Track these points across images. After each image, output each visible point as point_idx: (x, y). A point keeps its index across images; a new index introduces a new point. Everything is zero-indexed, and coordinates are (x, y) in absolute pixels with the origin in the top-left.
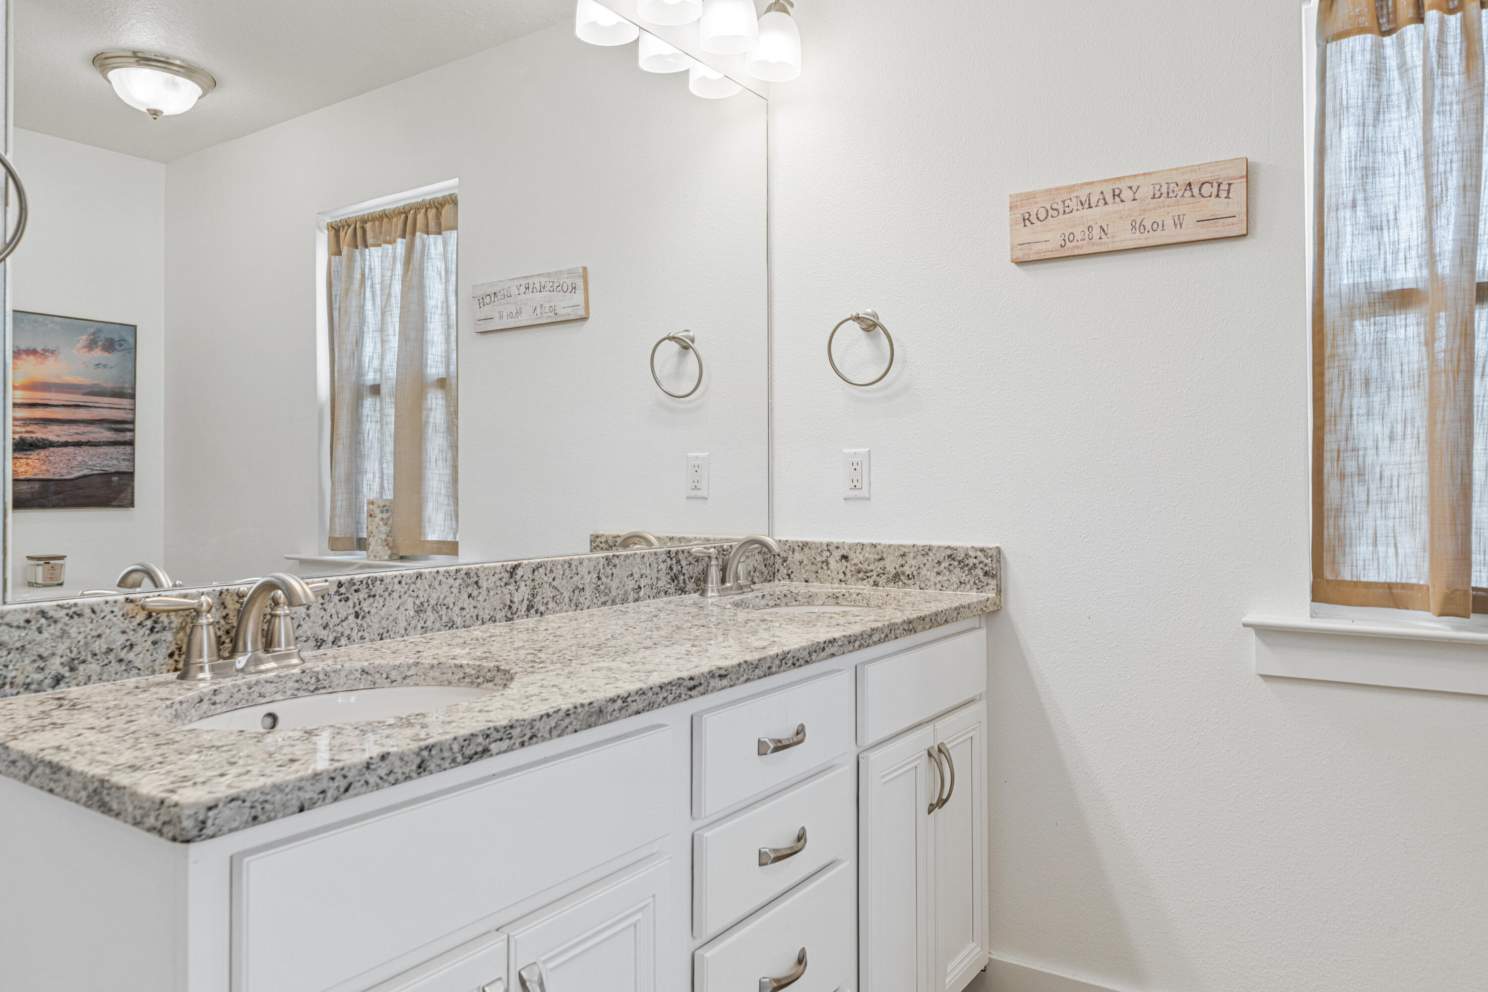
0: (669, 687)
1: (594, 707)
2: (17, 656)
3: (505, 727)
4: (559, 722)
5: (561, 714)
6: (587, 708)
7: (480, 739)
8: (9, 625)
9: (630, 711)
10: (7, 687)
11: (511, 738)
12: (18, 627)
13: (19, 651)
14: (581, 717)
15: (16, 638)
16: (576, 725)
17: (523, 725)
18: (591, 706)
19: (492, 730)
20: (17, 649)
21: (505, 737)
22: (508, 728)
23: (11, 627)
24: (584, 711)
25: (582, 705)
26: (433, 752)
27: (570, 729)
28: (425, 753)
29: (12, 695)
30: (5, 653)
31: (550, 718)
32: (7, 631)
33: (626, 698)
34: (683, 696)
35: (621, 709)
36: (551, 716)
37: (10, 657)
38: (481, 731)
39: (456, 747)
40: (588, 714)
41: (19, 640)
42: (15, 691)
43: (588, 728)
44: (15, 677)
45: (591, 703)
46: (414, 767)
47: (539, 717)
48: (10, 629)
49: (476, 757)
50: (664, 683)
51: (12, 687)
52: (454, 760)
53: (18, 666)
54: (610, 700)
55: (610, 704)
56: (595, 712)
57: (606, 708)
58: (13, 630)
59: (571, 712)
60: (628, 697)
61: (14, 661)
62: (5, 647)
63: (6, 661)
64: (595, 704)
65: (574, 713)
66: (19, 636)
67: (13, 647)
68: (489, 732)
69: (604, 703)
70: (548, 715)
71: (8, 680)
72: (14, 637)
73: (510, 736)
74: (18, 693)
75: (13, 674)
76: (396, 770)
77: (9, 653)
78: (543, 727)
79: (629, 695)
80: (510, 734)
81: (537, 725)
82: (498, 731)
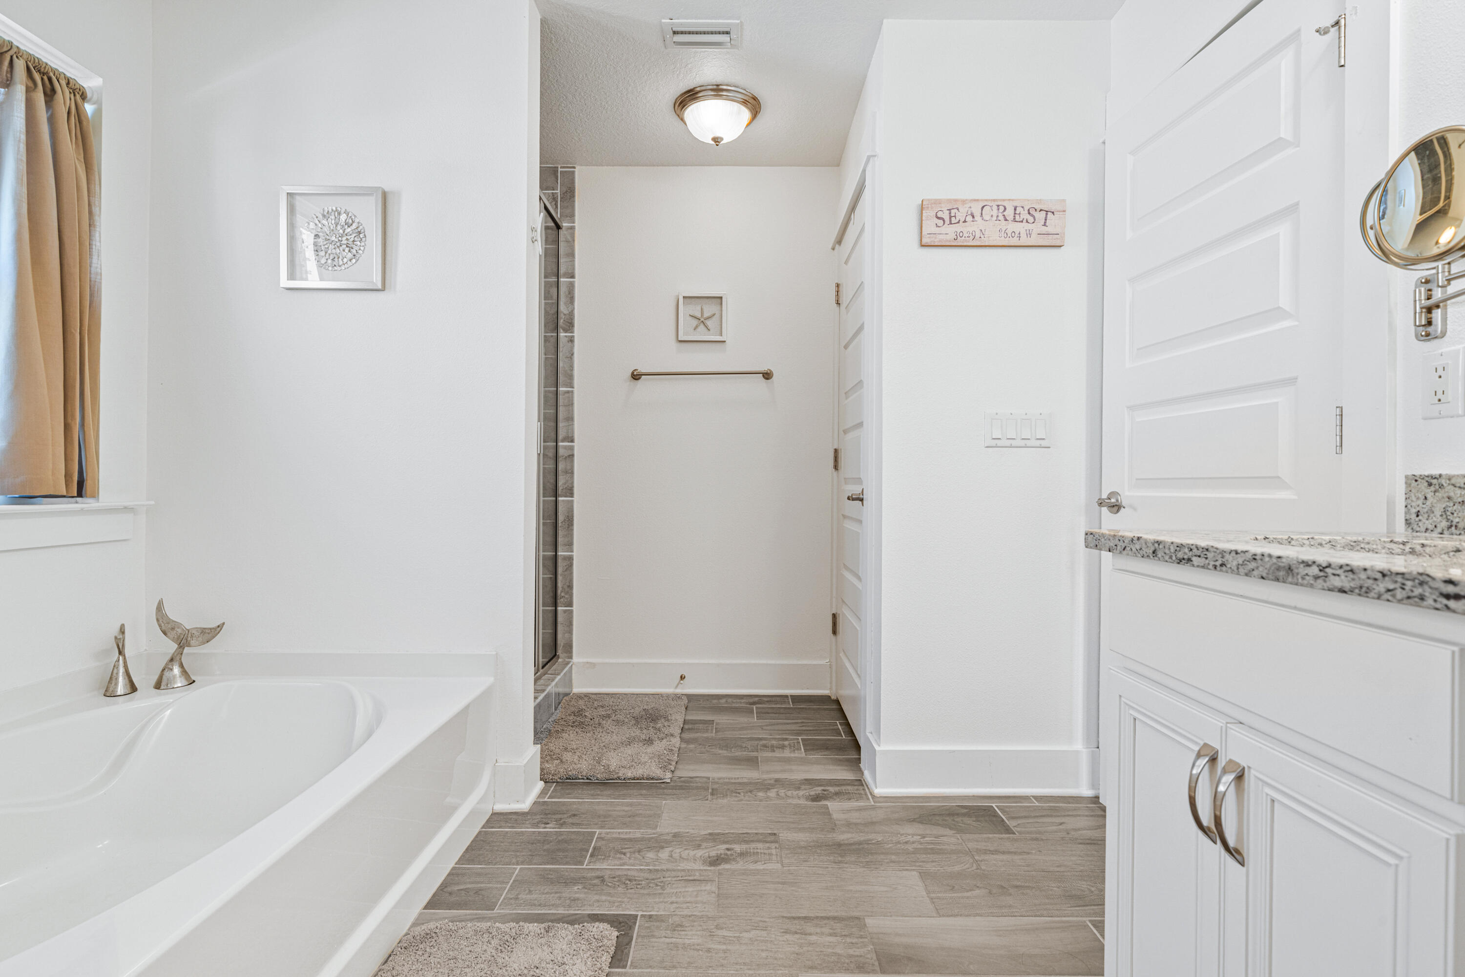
0: (1399, 579)
1: (1283, 562)
2: (1459, 507)
3: (1203, 548)
4: (1246, 562)
5: (1249, 556)
6: (1275, 560)
7: (1186, 550)
8: (1454, 485)
9: (1327, 585)
10: (1453, 528)
11: (1206, 558)
12: (1460, 487)
13: (1461, 505)
14: (1268, 566)
15: (1459, 495)
16: (1262, 572)
17: (1215, 552)
18: (1279, 560)
19: (1194, 546)
20: (1460, 503)
21: (1202, 555)
22: (1205, 550)
23: (1455, 487)
24: (1271, 563)
25: (1270, 556)
26: (1161, 547)
27: (1255, 573)
28: (1156, 545)
29: (1456, 535)
30: (1452, 504)
31: (1238, 555)
32: (1452, 489)
33: (1324, 568)
34: (1430, 602)
35: (1316, 578)
36: (1239, 553)
37: (1455, 507)
38: (1187, 544)
39: (1172, 550)
40: (1275, 566)
41: (1460, 496)
42: (1458, 533)
43: (1275, 581)
44: (1458, 522)
45: (1279, 557)
46: (1151, 552)
47: (1229, 551)
48: (1454, 488)
49: (1184, 561)
50: (1389, 571)
51: (1456, 529)
52: (1171, 557)
53: (1460, 515)
54: (1303, 562)
55: (1302, 566)
56: (1284, 567)
57: (1297, 568)
58: (1457, 489)
59: (1257, 557)
60: (1327, 567)
61: (1457, 511)
62: (1452, 500)
63: (1452, 510)
64: (1284, 560)
65: (1261, 560)
66: (1461, 494)
67: (1457, 501)
68: (1192, 547)
69: (1295, 562)
70: (1237, 553)
71: (1454, 523)
72: (1457, 494)
73: (1205, 556)
74: (1460, 534)
75: (1457, 520)
76: (1143, 549)
77: (1454, 505)
78: (1230, 559)
79: (1329, 566)
80: (1206, 555)
81: (1227, 556)
82: (1198, 549)
